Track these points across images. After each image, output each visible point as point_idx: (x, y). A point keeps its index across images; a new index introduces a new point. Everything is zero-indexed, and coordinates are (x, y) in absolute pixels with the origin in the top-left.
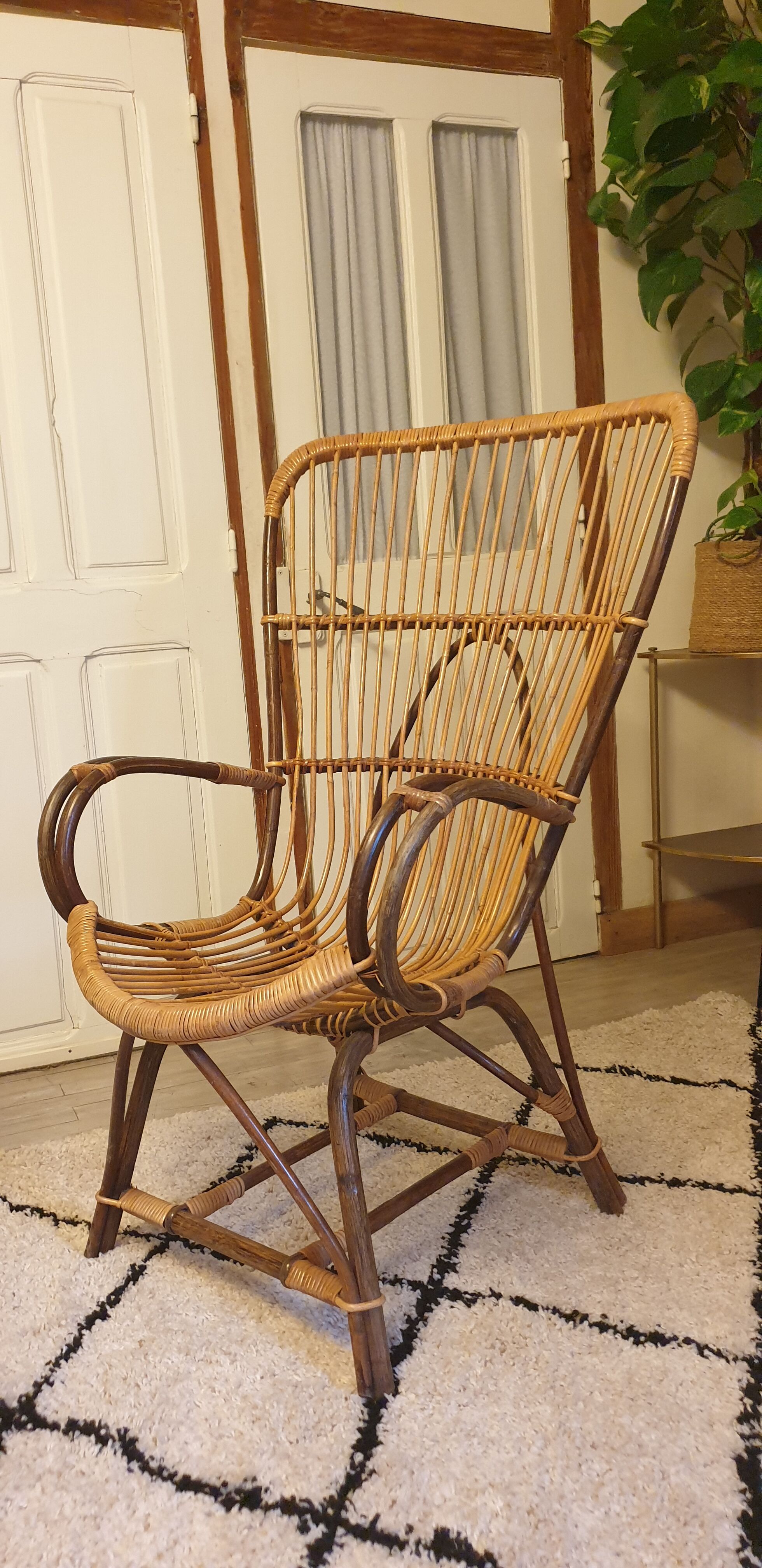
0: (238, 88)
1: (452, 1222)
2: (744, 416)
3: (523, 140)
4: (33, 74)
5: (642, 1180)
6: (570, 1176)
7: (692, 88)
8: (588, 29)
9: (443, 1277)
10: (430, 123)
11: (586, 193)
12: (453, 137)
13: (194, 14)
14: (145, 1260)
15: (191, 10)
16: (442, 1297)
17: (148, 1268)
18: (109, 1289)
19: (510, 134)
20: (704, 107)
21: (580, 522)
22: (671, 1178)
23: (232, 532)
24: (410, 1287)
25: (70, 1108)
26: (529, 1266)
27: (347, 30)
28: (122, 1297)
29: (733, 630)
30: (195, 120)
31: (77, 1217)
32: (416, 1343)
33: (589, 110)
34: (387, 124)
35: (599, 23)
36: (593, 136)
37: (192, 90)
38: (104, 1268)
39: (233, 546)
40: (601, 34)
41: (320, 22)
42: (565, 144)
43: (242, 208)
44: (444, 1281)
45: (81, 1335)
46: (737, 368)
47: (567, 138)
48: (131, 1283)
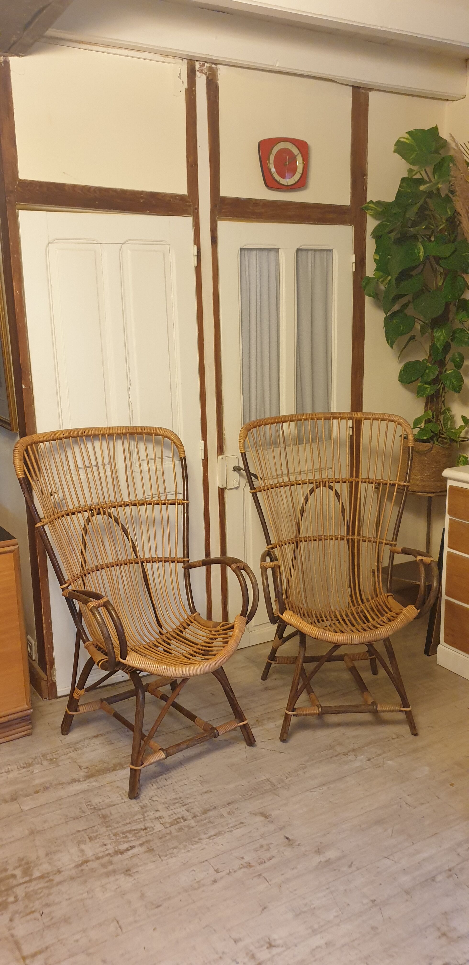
0: (214, 240)
2: (429, 387)
3: (336, 255)
4: (128, 241)
7: (416, 251)
8: (366, 205)
10: (296, 250)
11: (362, 278)
12: (304, 253)
13: (197, 209)
15: (196, 207)
19: (330, 250)
20: (421, 260)
21: (350, 428)
23: (203, 441)
27: (263, 210)
29: (418, 482)
30: (196, 257)
33: (365, 239)
34: (277, 250)
35: (371, 202)
36: (366, 250)
37: (195, 243)
39: (203, 448)
40: (373, 207)
41: (251, 208)
42: (354, 256)
43: (214, 294)
46: (427, 367)
47: (354, 253)
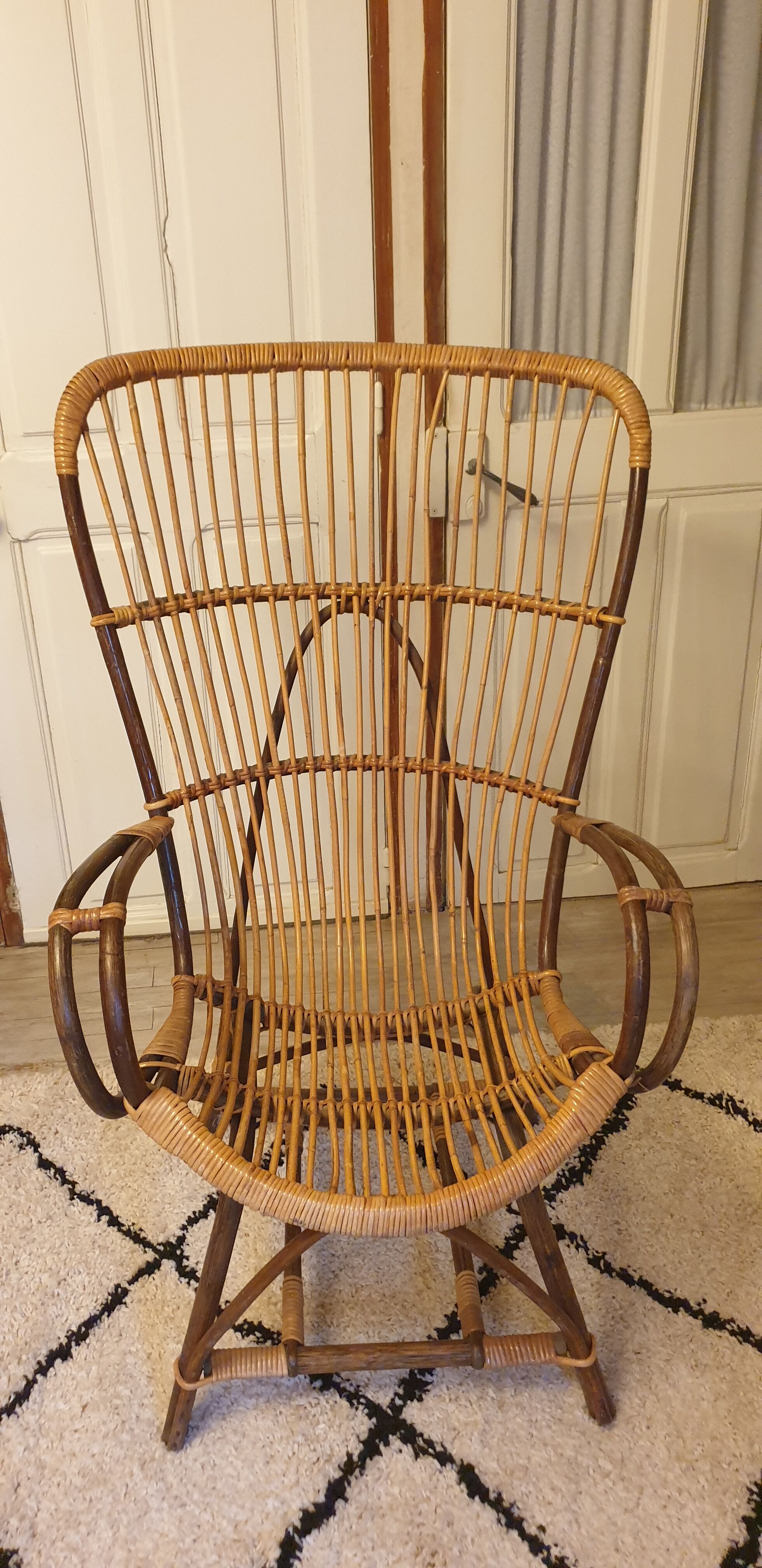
1: (449, 1313)
5: (675, 1304)
6: (602, 1272)
9: (404, 1405)
14: (131, 1283)
16: (394, 1434)
17: (130, 1294)
18: (85, 1315)
22: (712, 1310)
23: (379, 385)
24: (366, 1411)
25: (149, 1009)
26: (500, 1414)
28: (91, 1332)
31: (93, 1192)
32: (339, 1504)
38: (89, 1282)
39: (378, 405)
44: (404, 1409)
45: (35, 1381)
48: (106, 1313)
